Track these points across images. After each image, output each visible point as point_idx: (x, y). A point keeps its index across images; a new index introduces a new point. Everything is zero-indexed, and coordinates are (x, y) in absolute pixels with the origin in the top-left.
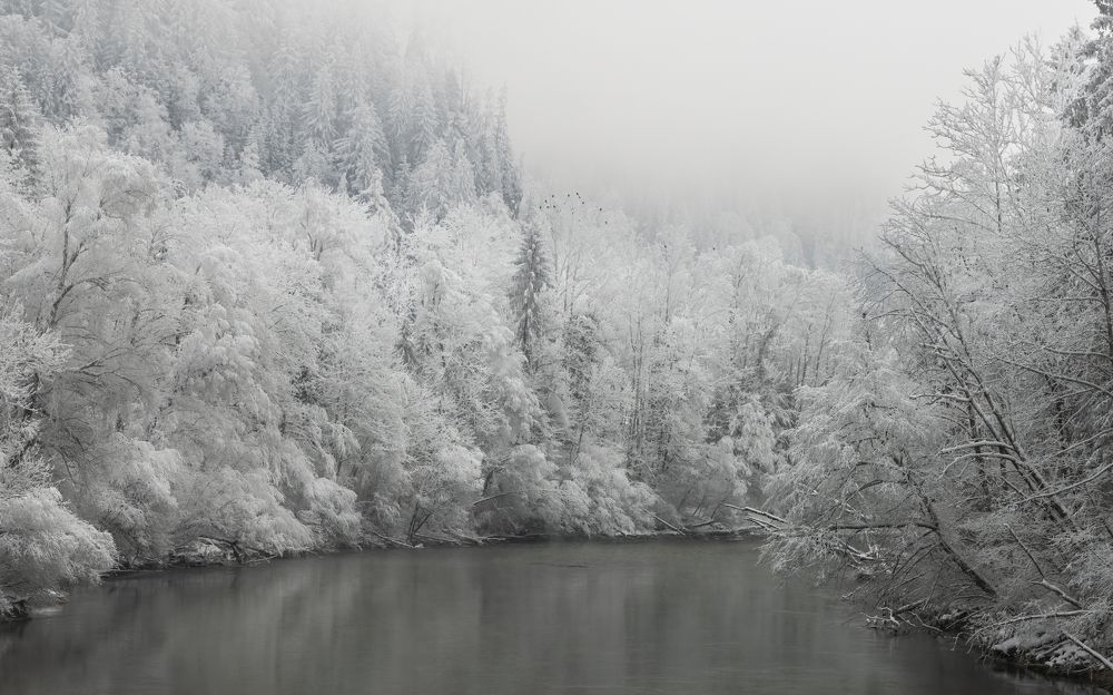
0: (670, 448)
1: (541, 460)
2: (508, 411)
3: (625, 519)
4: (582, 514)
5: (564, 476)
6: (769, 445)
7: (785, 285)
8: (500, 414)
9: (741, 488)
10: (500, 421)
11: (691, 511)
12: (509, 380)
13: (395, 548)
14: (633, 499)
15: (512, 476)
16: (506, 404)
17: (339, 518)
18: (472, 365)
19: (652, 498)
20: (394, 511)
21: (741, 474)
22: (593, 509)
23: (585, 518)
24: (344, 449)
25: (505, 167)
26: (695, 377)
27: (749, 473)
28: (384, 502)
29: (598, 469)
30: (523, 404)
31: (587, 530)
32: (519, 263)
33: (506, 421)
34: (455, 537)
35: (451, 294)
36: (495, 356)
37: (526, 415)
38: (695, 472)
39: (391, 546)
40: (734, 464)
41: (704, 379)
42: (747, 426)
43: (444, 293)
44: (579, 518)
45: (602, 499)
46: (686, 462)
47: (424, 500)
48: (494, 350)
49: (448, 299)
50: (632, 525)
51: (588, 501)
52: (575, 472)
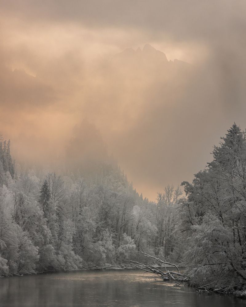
0: (84, 244)
1: (53, 249)
2: (43, 235)
3: (75, 266)
4: (63, 265)
5: (57, 254)
6: (111, 243)
7: (112, 197)
8: (41, 236)
9: (104, 256)
10: (41, 238)
11: (89, 263)
12: (43, 226)
13: (15, 276)
14: (76, 260)
15: (44, 254)
16: (42, 233)
17: (3, 267)
18: (33, 222)
19: (81, 260)
20: (15, 265)
21: (104, 252)
22: (66, 263)
23: (64, 266)
24: (2, 247)
25: (10, 164)
26: (91, 224)
27: (106, 251)
28: (12, 262)
29: (67, 251)
30: (47, 233)
31: (65, 269)
32: (41, 192)
33: (43, 238)
34: (30, 272)
35: (26, 202)
36: (39, 219)
37: (48, 236)
38: (92, 251)
39: (14, 275)
40: (102, 249)
41: (94, 224)
42: (105, 238)
43: (24, 201)
44: (62, 266)
45: (68, 260)
46: (89, 249)
47: (23, 262)
48: (39, 217)
49: (25, 203)
50: (77, 267)
51: (64, 261)
52: (60, 252)
